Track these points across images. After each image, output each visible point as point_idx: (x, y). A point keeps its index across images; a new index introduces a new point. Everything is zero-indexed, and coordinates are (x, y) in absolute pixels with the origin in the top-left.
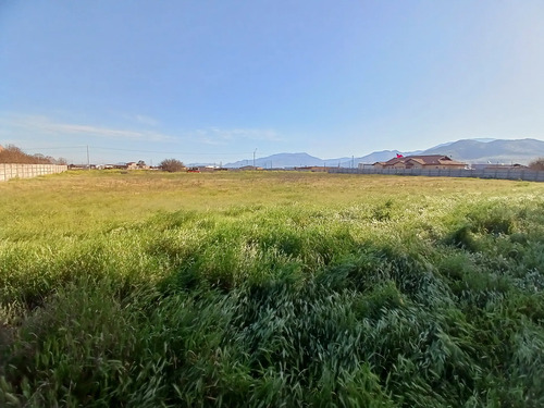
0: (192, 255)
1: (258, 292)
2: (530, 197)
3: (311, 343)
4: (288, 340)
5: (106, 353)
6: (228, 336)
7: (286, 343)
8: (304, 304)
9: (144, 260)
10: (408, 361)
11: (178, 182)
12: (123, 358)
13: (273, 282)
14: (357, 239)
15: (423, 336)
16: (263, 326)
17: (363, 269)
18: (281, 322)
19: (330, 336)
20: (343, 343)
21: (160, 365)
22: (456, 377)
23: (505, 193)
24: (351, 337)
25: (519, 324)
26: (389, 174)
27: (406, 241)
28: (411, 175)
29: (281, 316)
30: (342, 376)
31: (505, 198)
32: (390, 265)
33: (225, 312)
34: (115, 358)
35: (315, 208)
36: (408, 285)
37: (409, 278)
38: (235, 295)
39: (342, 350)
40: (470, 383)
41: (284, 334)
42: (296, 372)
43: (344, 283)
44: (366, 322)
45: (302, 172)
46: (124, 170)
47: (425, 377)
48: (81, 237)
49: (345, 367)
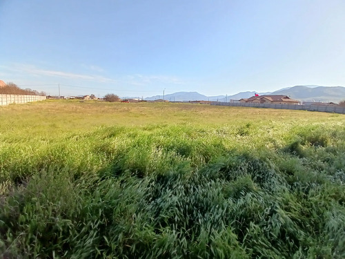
0: (121, 154)
1: (162, 179)
2: (339, 124)
3: (195, 212)
4: (180, 210)
5: (62, 214)
6: (141, 206)
7: (178, 212)
8: (191, 187)
9: (91, 156)
10: (257, 226)
11: (115, 109)
12: (73, 219)
13: (171, 173)
14: (227, 147)
15: (267, 211)
16: (164, 201)
17: (230, 166)
18: (175, 199)
19: (207, 209)
20: (215, 213)
21: (96, 224)
22: (287, 238)
23: (324, 121)
24: (220, 209)
25: (330, 205)
26: (249, 106)
27: (259, 149)
28: (263, 107)
29: (176, 195)
30: (213, 235)
31: (323, 124)
32: (247, 164)
33: (139, 191)
34: (68, 219)
35: (201, 126)
36: (258, 177)
37: (260, 173)
38: (147, 180)
39: (214, 217)
40: (297, 242)
41: (177, 206)
42: (183, 230)
43: (217, 174)
44: (230, 201)
45: (194, 104)
46: (82, 100)
47: (267, 237)
48: (51, 141)
49: (215, 229)
